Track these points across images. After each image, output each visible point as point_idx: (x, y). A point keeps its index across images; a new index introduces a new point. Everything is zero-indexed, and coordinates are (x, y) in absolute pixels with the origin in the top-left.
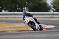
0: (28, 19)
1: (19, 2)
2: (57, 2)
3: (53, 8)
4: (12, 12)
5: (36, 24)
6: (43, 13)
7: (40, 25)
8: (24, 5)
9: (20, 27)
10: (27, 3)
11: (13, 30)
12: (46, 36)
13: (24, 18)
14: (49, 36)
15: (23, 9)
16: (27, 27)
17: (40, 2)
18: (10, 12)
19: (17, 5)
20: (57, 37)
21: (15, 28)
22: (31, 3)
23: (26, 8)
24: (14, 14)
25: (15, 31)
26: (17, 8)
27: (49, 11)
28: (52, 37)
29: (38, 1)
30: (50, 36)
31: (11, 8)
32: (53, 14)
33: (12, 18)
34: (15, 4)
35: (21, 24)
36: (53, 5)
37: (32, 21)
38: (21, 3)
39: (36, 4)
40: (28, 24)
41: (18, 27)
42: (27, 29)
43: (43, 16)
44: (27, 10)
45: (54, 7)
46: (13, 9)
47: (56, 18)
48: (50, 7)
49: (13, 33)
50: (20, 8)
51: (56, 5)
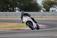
0: (26, 19)
1: (10, 2)
2: (47, 2)
3: (43, 8)
4: (4, 12)
5: (34, 23)
6: (34, 13)
7: (37, 24)
8: (16, 5)
9: (11, 27)
10: (18, 3)
11: (5, 29)
12: (37, 36)
13: (22, 17)
14: (39, 35)
15: (15, 9)
16: (18, 27)
17: (31, 2)
18: (2, 12)
19: (9, 5)
20: (48, 36)
21: (7, 27)
22: (22, 3)
23: (18, 8)
24: (6, 14)
25: (7, 31)
26: (9, 8)
27: (39, 11)
28: (43, 36)
29: (29, 2)
30: (41, 35)
31: (3, 8)
32: (43, 14)
33: (4, 18)
34: (7, 4)
35: (12, 23)
36: (44, 5)
37: (30, 21)
38: (12, 3)
39: (27, 5)
40: (26, 23)
41: (10, 27)
42: (18, 29)
43: (34, 16)
44: (18, 10)
45: (45, 7)
46: (4, 9)
47: (47, 18)
48: (40, 7)
49: (5, 32)
50: (11, 8)
51: (47, 5)
